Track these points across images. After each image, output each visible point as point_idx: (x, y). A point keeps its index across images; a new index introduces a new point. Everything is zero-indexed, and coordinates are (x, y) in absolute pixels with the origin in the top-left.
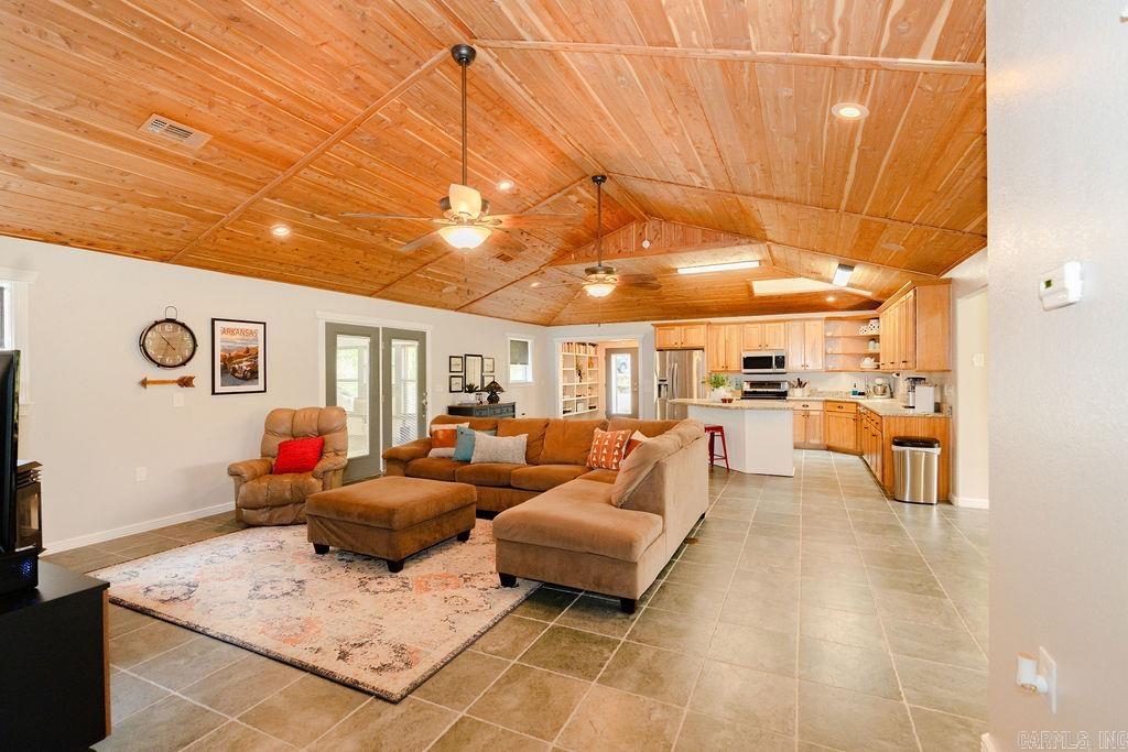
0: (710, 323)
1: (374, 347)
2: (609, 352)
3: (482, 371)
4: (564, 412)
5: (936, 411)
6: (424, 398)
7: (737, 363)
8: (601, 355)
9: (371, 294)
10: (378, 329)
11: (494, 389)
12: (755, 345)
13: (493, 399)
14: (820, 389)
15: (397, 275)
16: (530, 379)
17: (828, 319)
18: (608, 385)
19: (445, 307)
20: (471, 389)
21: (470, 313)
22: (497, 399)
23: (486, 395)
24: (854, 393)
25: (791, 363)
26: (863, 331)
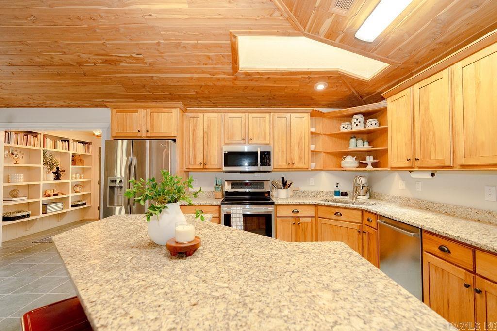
7: (216, 160)
12: (238, 138)
24: (337, 194)
25: (277, 160)
26: (345, 127)
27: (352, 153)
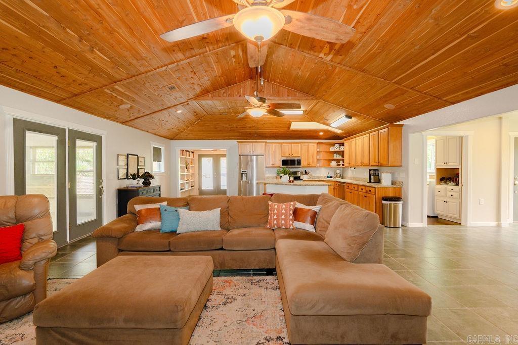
0: (266, 143)
1: (61, 143)
2: (200, 156)
3: (138, 165)
4: (181, 189)
5: (392, 184)
6: (101, 183)
7: (278, 163)
8: (196, 157)
9: (59, 101)
10: (64, 130)
11: (147, 177)
12: (287, 154)
13: (147, 184)
14: (313, 175)
15: (88, 87)
16: (163, 171)
17: (318, 143)
18: (200, 174)
19: (116, 119)
20: (134, 177)
21: (131, 126)
22: (150, 183)
23: (142, 180)
24: (328, 177)
25: (303, 163)
26: (332, 149)
27: (335, 160)
